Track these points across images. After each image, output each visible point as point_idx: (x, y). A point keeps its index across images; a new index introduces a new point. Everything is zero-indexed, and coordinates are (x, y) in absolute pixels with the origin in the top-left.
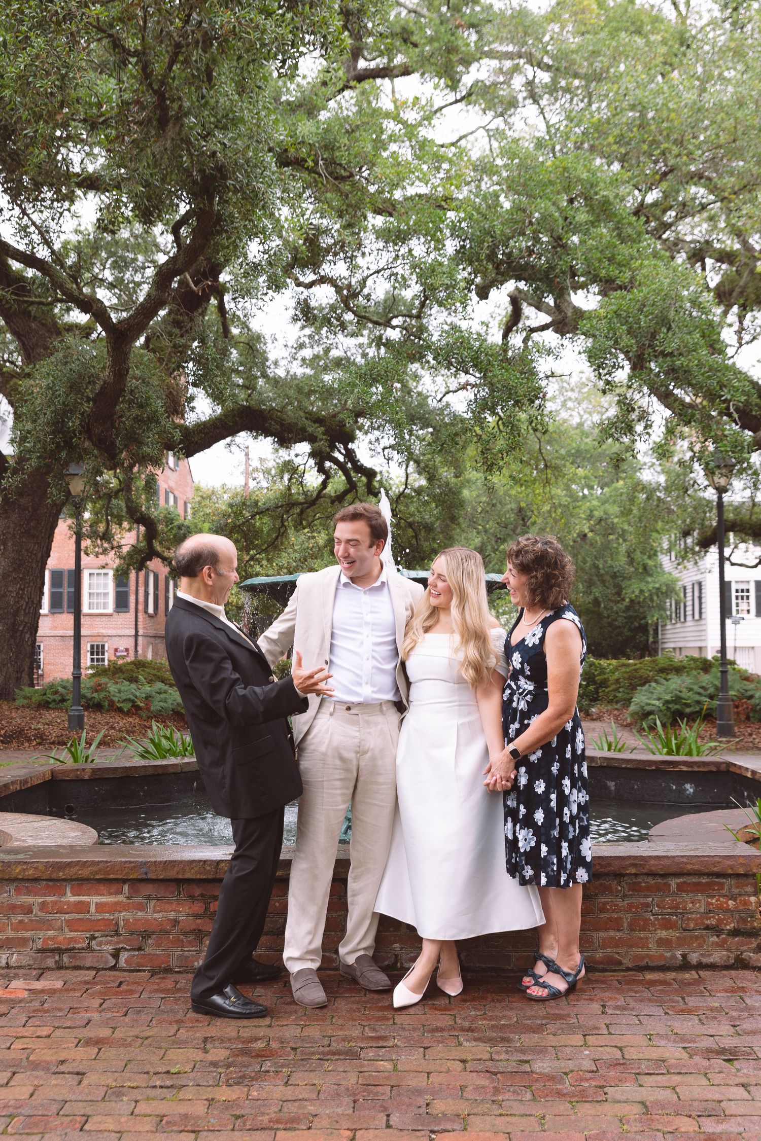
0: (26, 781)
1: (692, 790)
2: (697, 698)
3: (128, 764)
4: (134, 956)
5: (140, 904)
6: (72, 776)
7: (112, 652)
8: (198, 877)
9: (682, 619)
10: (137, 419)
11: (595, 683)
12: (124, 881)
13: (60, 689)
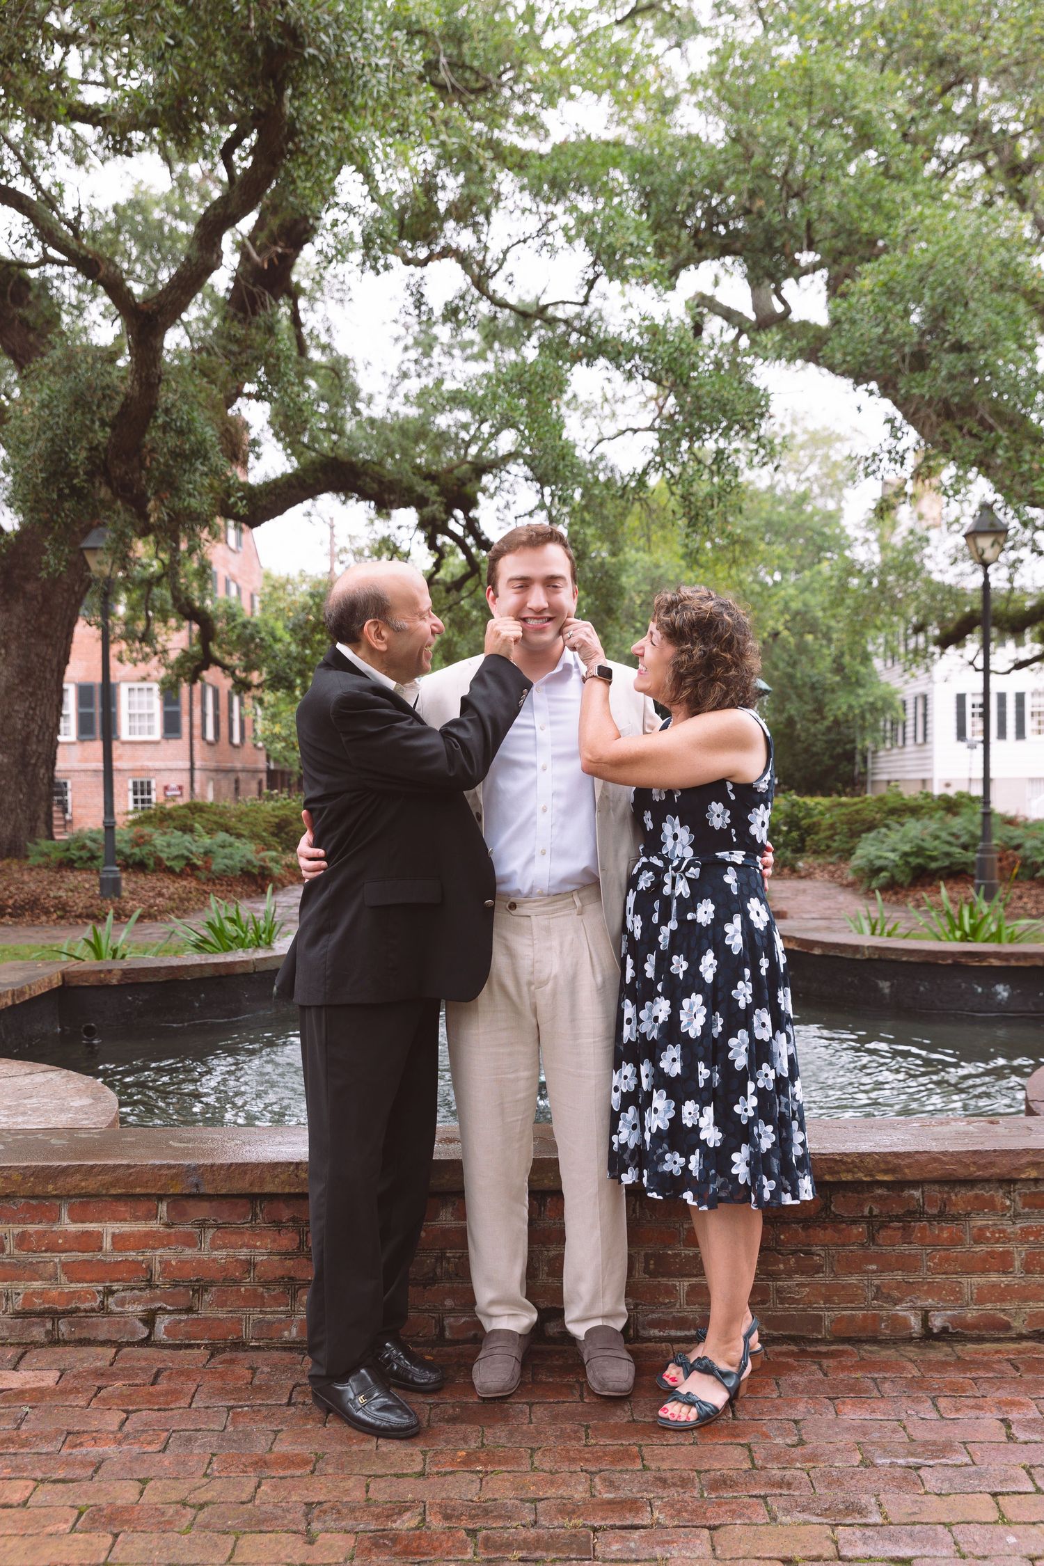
0: (22, 992)
1: (1005, 994)
2: (947, 848)
3: (175, 962)
4: (180, 1321)
5: (189, 1235)
6: (92, 981)
7: (161, 790)
8: (287, 1190)
9: (900, 743)
10: (177, 454)
11: (799, 828)
12: (160, 1198)
13: (88, 843)
